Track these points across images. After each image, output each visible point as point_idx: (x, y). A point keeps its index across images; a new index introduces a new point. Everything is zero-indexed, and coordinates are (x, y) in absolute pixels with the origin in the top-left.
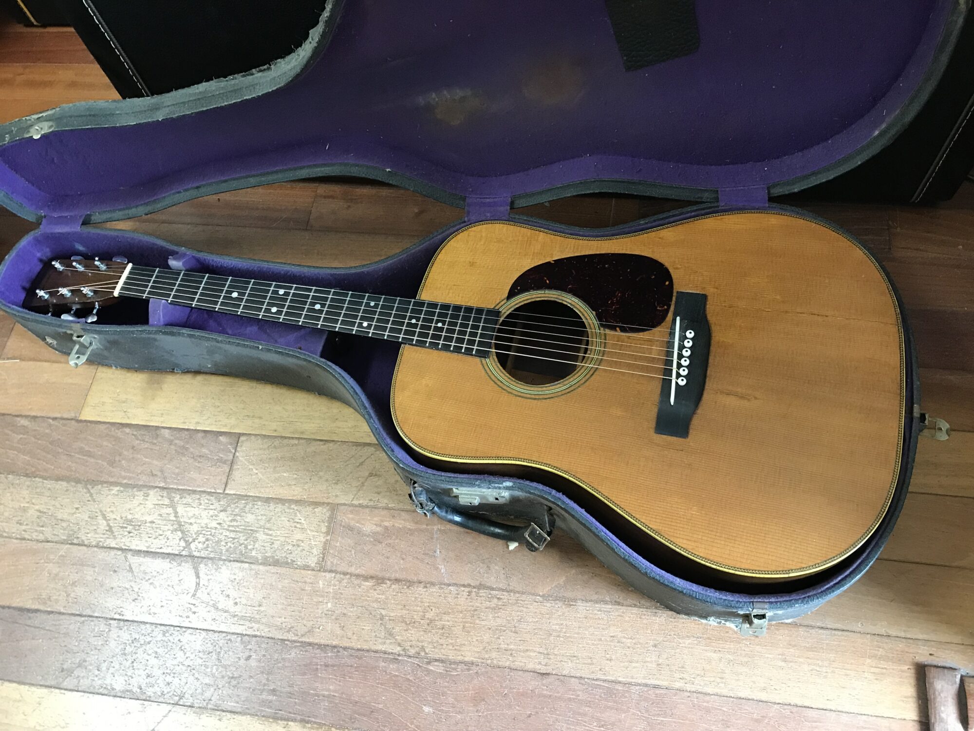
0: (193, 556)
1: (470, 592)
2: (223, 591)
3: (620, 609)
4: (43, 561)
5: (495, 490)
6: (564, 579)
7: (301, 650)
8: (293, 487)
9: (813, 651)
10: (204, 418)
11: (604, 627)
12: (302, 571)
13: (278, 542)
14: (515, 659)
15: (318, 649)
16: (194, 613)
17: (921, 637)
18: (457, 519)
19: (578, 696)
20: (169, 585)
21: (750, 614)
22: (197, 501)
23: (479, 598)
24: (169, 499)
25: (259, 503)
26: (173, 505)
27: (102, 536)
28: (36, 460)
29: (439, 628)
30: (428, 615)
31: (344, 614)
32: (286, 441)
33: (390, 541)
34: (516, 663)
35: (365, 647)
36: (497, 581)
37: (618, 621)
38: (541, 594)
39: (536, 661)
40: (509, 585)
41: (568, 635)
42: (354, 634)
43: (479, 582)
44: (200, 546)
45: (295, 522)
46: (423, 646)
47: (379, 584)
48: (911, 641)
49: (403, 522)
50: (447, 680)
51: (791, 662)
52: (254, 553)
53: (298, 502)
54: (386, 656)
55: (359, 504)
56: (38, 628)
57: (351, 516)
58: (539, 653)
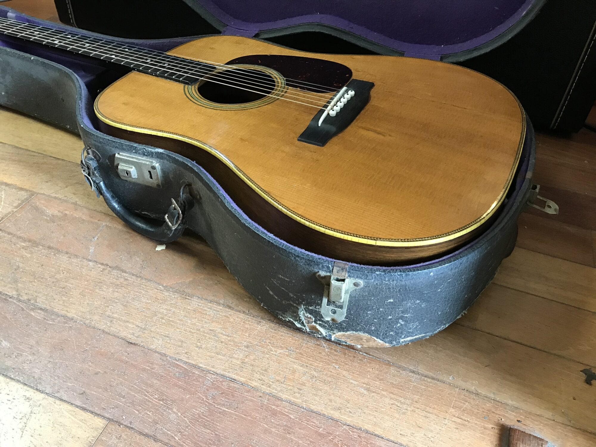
1: (104, 270)
3: (229, 312)
6: (191, 279)
9: (399, 389)
11: (207, 321)
17: (510, 402)
19: (153, 369)
21: (331, 277)
36: (132, 268)
37: (223, 320)
39: (131, 331)
40: (141, 273)
41: (171, 319)
49: (81, 214)
50: (41, 326)
51: (373, 392)
53: (9, 185)
55: (55, 197)
57: (43, 202)
58: (137, 326)
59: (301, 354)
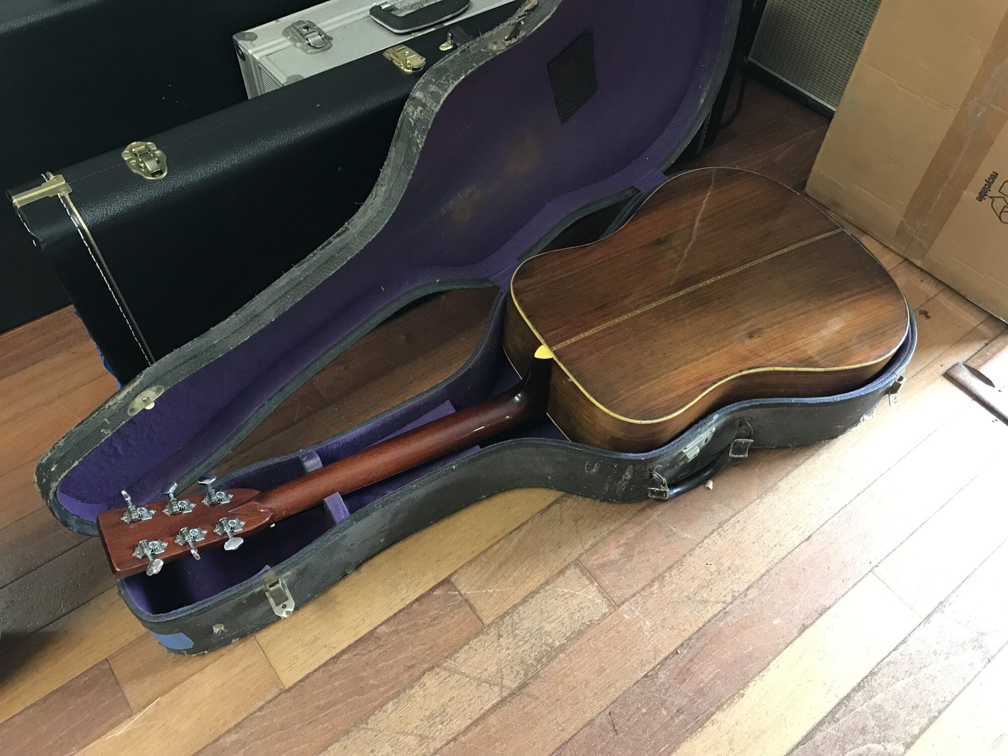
3: (802, 468)
5: (707, 431)
6: (757, 478)
8: (532, 576)
10: (404, 591)
11: (806, 484)
12: (605, 621)
13: (566, 619)
14: (785, 545)
15: (673, 656)
21: (896, 381)
22: (471, 651)
23: (728, 532)
24: (445, 669)
25: (521, 608)
29: (727, 571)
30: (712, 569)
31: (664, 619)
32: (489, 552)
33: (638, 549)
34: (789, 547)
37: (808, 475)
38: (756, 498)
39: (796, 535)
43: (717, 523)
44: (512, 677)
45: (561, 596)
46: (731, 590)
47: (662, 581)
48: (928, 367)
49: (631, 532)
53: (547, 583)
55: (591, 545)
57: (594, 557)
58: (792, 530)
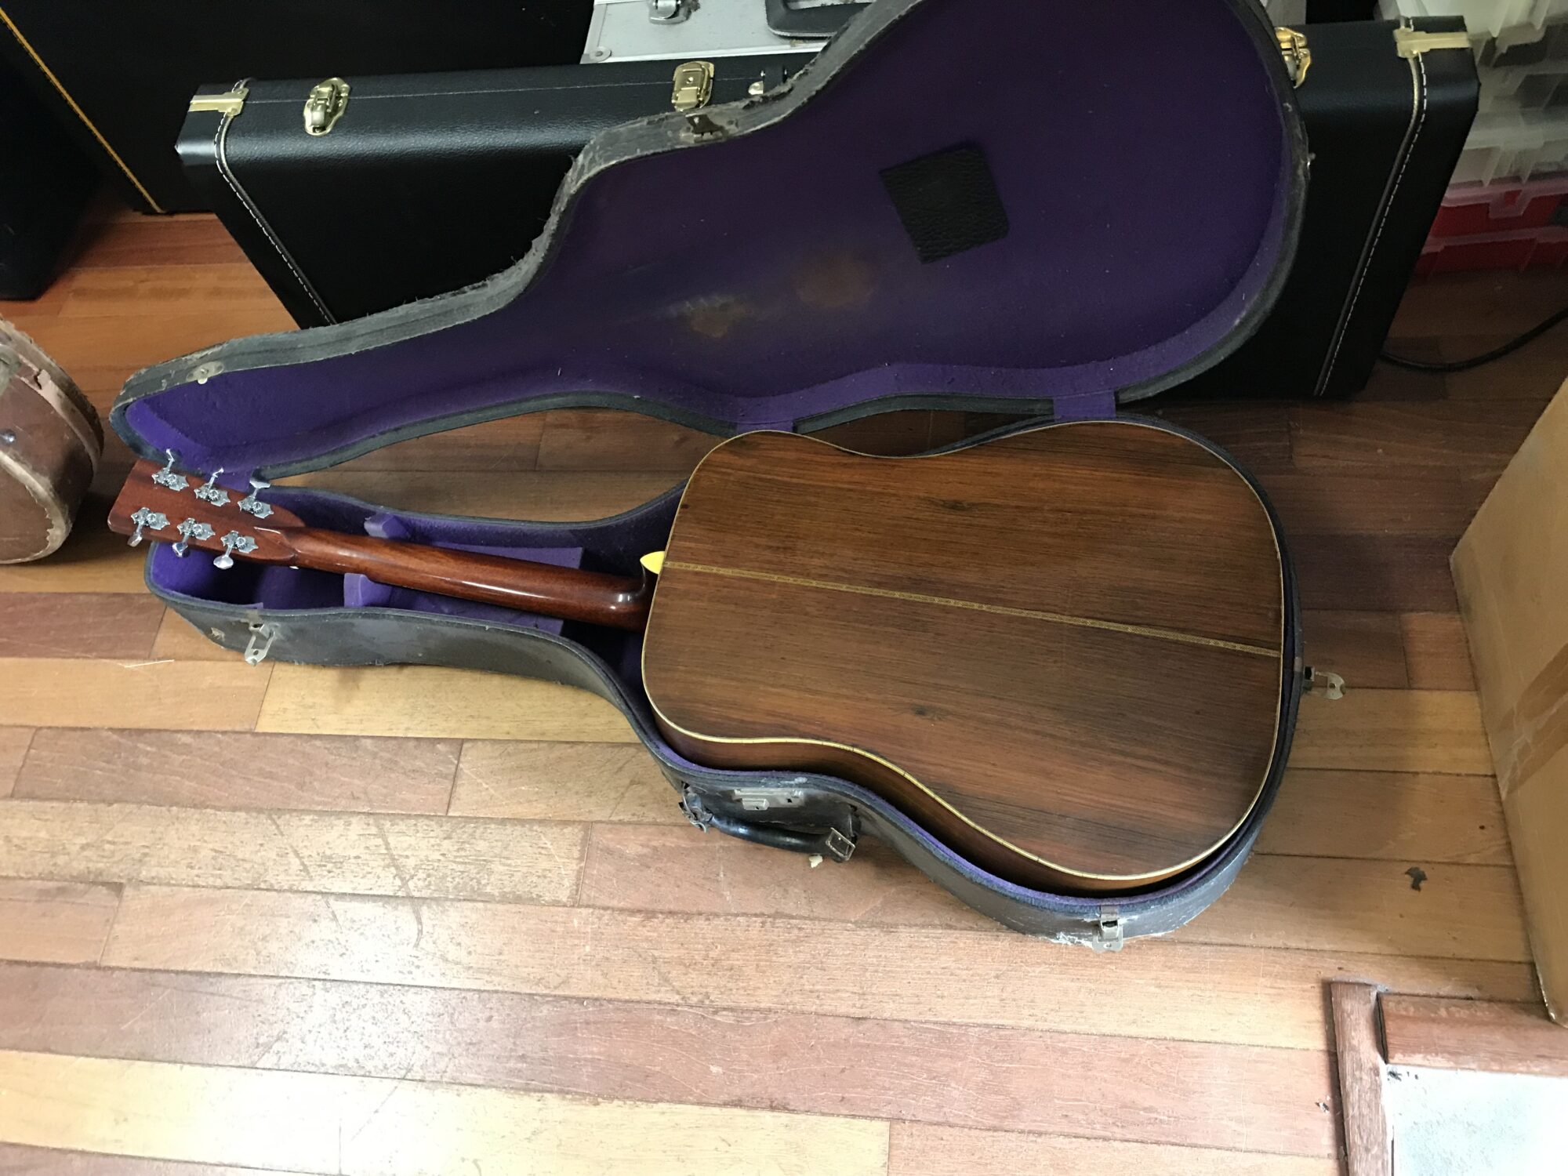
0: (412, 897)
1: (763, 923)
2: (453, 938)
3: (953, 934)
4: (223, 913)
5: (786, 789)
6: (882, 900)
7: (556, 1006)
8: (535, 804)
9: (1195, 972)
10: (415, 723)
11: (934, 957)
12: (551, 908)
13: (519, 874)
14: (824, 1002)
15: (575, 1003)
16: (418, 967)
17: (1327, 947)
18: (742, 831)
19: (903, 1043)
20: (383, 935)
21: (1099, 921)
22: (414, 828)
23: (776, 930)
24: (378, 827)
25: (493, 826)
26: (382, 835)
27: (295, 878)
28: (204, 787)
29: (726, 970)
30: (712, 954)
31: (607, 959)
32: (522, 746)
33: (661, 865)
34: (825, 1007)
35: (634, 998)
36: (797, 907)
37: (951, 949)
38: (853, 920)
39: (849, 1002)
40: (813, 911)
41: (888, 969)
42: (619, 982)
43: (774, 910)
44: (421, 884)
45: (539, 848)
46: (707, 993)
47: (648, 919)
48: (1315, 953)
49: (676, 840)
50: (740, 1032)
51: (1167, 987)
52: (488, 889)
53: (541, 822)
54: (662, 1007)
55: (620, 820)
56: (223, 995)
57: (610, 836)
58: (852, 993)
59: (1064, 964)
